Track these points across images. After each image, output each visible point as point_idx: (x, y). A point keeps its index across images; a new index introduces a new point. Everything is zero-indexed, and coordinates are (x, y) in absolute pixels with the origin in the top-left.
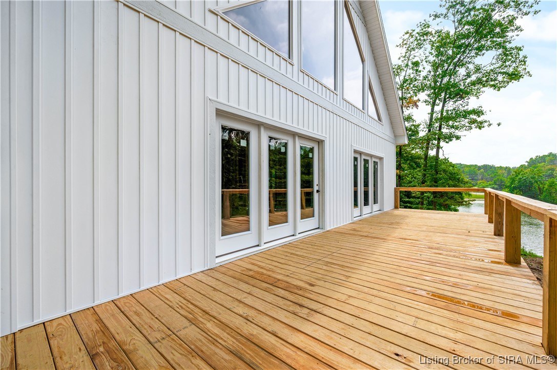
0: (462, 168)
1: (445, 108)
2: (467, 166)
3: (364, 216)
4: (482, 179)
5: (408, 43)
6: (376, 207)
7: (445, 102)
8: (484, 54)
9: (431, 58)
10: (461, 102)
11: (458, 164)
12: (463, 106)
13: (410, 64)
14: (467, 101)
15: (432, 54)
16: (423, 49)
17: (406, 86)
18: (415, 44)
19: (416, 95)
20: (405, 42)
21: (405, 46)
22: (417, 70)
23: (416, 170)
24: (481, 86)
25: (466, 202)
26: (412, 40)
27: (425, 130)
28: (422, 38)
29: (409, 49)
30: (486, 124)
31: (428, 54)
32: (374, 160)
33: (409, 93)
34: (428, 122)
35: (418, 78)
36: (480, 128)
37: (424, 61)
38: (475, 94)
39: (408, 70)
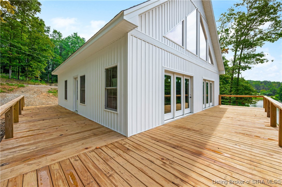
0: (251, 83)
1: (243, 53)
2: (254, 82)
3: (207, 108)
4: (263, 89)
5: (223, 19)
6: (211, 104)
7: (242, 49)
8: (264, 24)
9: (235, 26)
10: (251, 49)
11: (249, 80)
12: (253, 51)
13: (224, 30)
14: (255, 49)
15: (235, 24)
16: (230, 22)
17: (222, 42)
18: (226, 20)
19: (227, 46)
20: (221, 19)
21: (221, 21)
22: (227, 34)
23: (227, 85)
24: (263, 41)
25: (254, 101)
26: (225, 18)
27: (231, 64)
28: (230, 17)
29: (223, 22)
30: (265, 61)
31: (233, 24)
32: (210, 82)
33: (223, 45)
34: (233, 60)
35: (228, 37)
36: (262, 63)
37: (231, 28)
38: (259, 45)
39: (223, 33)
